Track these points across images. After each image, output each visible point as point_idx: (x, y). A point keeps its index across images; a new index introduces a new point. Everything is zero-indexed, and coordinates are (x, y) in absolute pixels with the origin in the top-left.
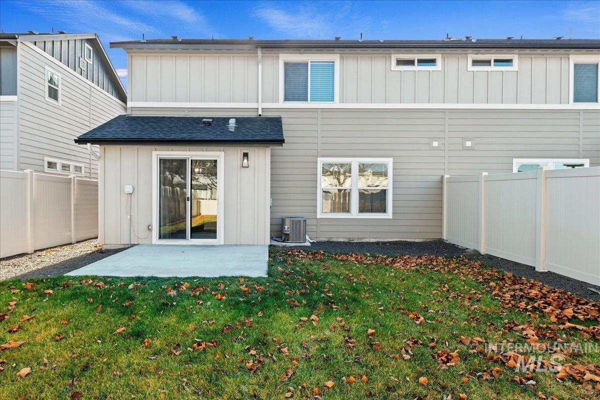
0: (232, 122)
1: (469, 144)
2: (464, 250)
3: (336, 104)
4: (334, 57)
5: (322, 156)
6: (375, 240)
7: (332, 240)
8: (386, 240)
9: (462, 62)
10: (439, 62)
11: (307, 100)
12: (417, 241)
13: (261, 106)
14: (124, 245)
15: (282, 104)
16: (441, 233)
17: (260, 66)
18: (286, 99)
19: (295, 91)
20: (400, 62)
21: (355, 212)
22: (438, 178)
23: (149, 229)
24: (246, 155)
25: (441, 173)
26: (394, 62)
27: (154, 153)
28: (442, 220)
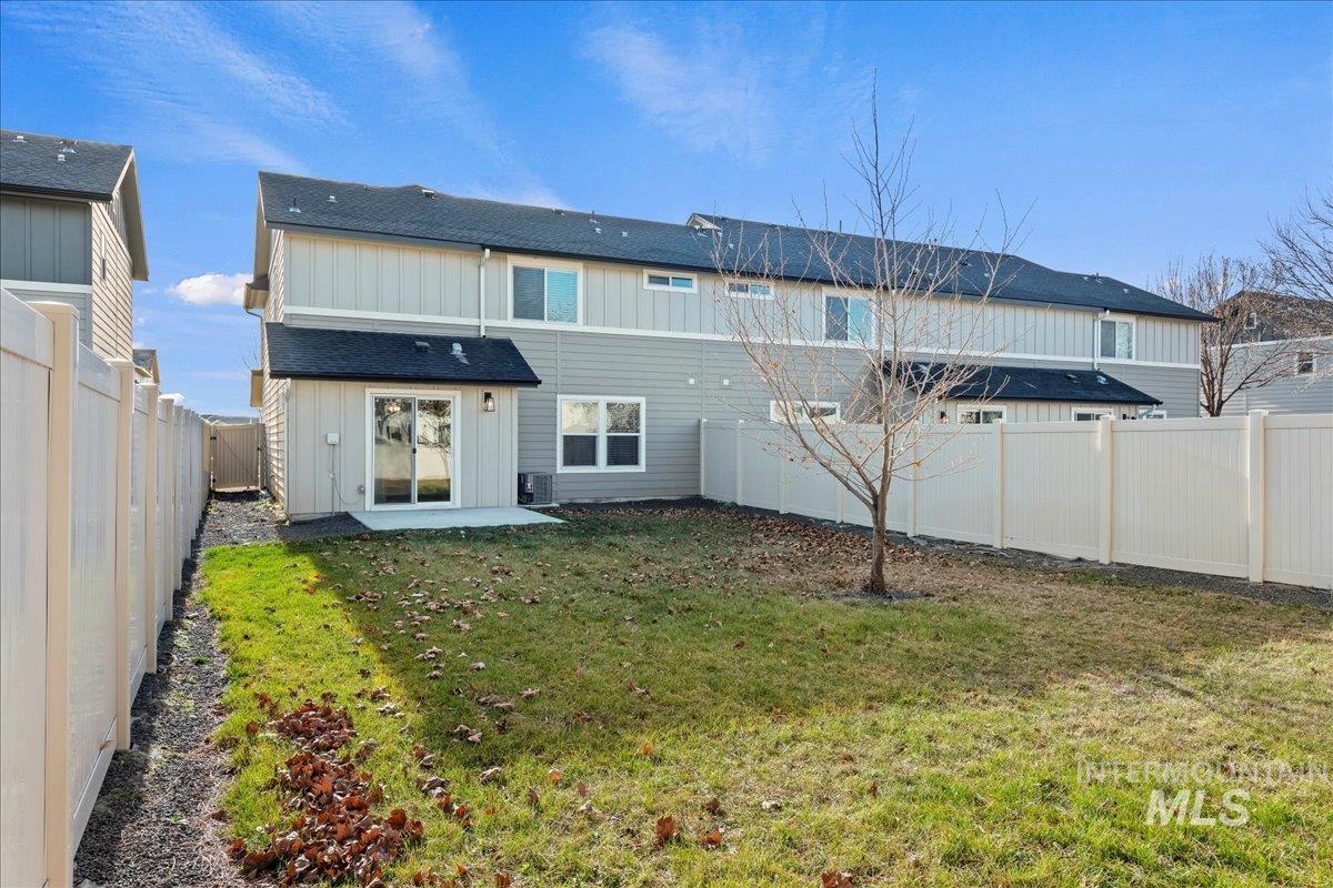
0: (457, 348)
1: (726, 382)
2: (722, 504)
3: (579, 327)
4: (577, 268)
5: (563, 393)
6: (625, 500)
7: (574, 501)
8: (638, 499)
9: (719, 285)
10: (695, 282)
11: (542, 318)
12: (672, 498)
13: (485, 323)
14: (324, 513)
15: (511, 322)
16: (699, 488)
17: (482, 270)
18: (516, 315)
19: (528, 306)
20: (653, 280)
21: (602, 466)
22: (693, 422)
23: (361, 490)
24: (488, 396)
25: (697, 416)
26: (646, 279)
27: (369, 391)
28: (699, 472)
